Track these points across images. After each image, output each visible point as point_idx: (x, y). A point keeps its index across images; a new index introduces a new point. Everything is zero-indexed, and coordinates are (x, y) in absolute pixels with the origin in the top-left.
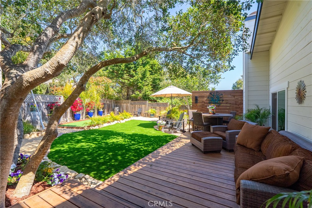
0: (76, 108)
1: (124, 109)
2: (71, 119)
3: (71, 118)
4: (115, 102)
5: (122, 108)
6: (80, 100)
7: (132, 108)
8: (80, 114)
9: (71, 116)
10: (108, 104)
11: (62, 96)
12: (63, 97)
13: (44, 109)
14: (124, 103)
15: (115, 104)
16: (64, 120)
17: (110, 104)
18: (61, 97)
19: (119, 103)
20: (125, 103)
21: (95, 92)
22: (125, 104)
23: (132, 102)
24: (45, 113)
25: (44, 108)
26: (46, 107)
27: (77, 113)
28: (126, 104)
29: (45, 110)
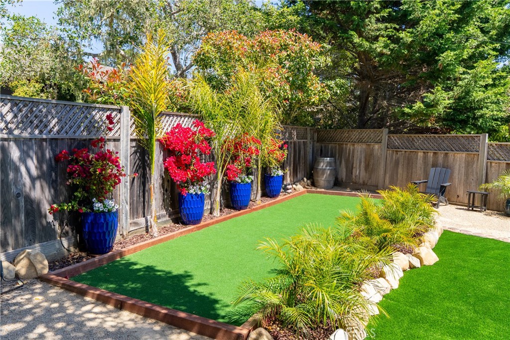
0: (187, 166)
1: (356, 164)
2: (167, 218)
3: (165, 212)
4: (316, 135)
5: (347, 161)
6: (203, 131)
7: (397, 163)
8: (201, 197)
9: (165, 205)
10: (295, 143)
11: (126, 108)
12: (130, 114)
13: (33, 180)
14: (354, 143)
15: (318, 145)
16: (136, 224)
17: (302, 147)
18: (120, 111)
19: (332, 140)
20: (360, 141)
21: (257, 97)
22: (359, 148)
23: (395, 138)
24: (39, 205)
25: (34, 172)
26: (45, 167)
27: (192, 191)
28: (364, 146)
29: (38, 185)
